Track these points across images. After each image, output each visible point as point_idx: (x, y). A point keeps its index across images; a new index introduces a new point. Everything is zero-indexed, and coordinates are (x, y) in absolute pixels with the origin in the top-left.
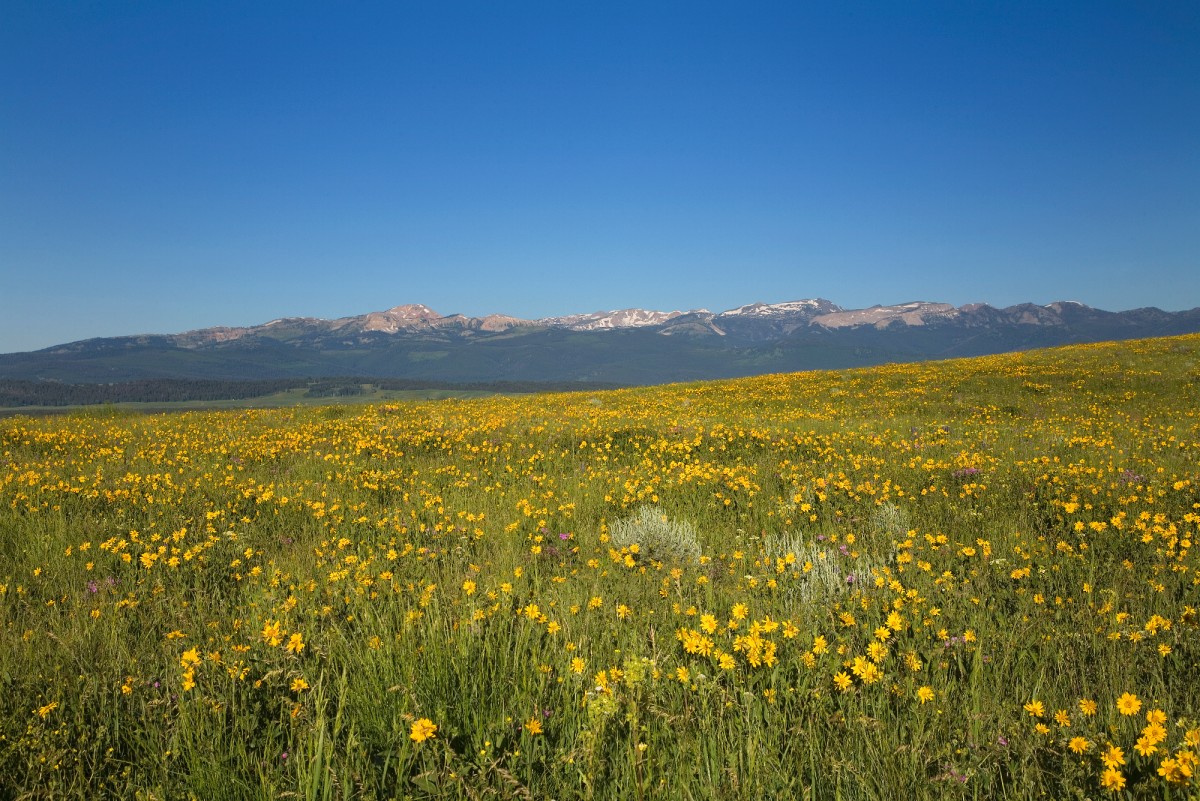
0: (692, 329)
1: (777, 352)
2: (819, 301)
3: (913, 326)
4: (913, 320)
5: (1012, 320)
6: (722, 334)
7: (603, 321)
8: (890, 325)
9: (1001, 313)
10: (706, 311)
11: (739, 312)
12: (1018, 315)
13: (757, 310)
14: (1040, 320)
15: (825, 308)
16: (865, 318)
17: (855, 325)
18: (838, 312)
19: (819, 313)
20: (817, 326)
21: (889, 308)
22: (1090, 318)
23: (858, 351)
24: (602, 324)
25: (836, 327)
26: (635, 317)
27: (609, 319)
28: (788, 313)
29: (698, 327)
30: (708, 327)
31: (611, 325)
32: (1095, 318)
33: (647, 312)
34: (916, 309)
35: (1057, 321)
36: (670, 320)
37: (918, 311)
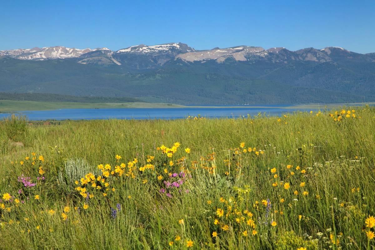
0: (100, 61)
1: (158, 76)
2: (180, 44)
3: (239, 61)
4: (240, 57)
5: (300, 58)
6: (119, 64)
7: (38, 54)
8: (226, 60)
9: (295, 54)
10: (107, 49)
11: (129, 50)
12: (304, 55)
13: (141, 49)
14: (318, 58)
15: (184, 49)
16: (210, 55)
17: (204, 60)
18: (192, 51)
19: (180, 52)
20: (180, 60)
21: (223, 49)
22: (348, 57)
23: (208, 77)
24: (38, 56)
25: (192, 61)
26: (60, 52)
27: (43, 53)
28: (160, 52)
29: (104, 59)
30: (110, 60)
31: (44, 57)
32: (351, 57)
33: (68, 49)
34: (241, 50)
35: (328, 59)
36: (84, 55)
37: (243, 52)
